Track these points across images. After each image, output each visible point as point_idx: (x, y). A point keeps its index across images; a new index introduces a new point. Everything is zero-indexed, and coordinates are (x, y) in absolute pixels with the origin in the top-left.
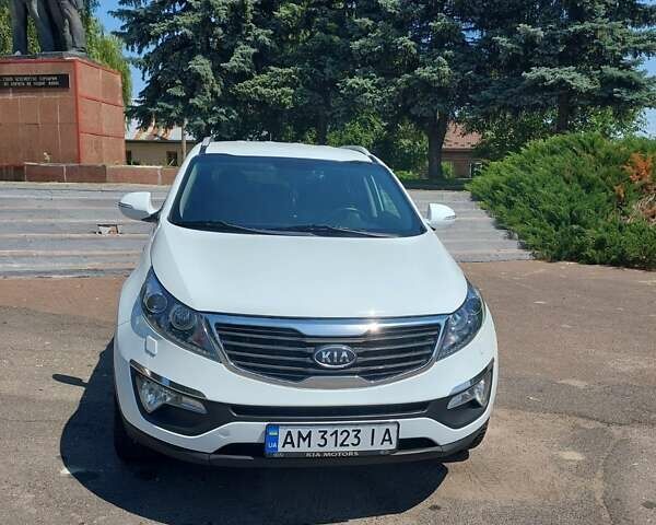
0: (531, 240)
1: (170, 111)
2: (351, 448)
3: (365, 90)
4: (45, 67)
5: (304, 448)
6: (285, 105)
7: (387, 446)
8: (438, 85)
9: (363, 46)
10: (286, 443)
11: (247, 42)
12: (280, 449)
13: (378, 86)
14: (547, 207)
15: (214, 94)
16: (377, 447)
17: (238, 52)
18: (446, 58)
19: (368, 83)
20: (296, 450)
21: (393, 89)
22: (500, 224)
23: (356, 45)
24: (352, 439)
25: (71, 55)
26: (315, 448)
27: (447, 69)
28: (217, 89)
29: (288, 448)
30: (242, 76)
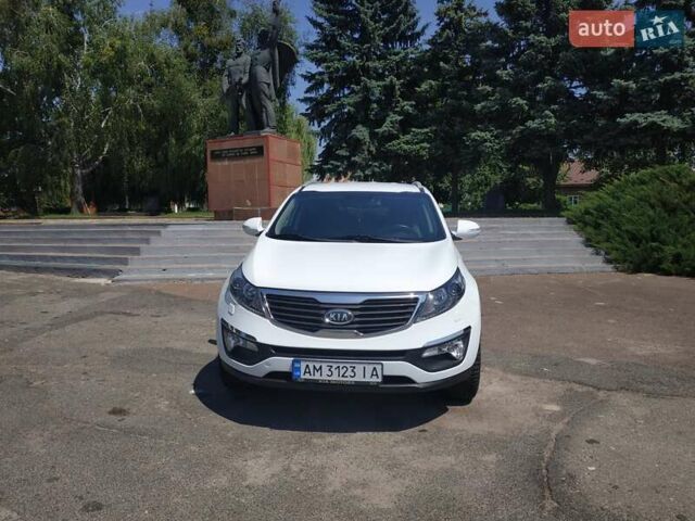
0: (614, 255)
1: (338, 167)
2: (349, 379)
3: (486, 141)
4: (249, 142)
5: (317, 376)
6: (423, 156)
7: (374, 379)
8: (546, 133)
9: (483, 107)
10: (305, 372)
11: (395, 113)
12: (302, 377)
13: (496, 137)
14: (629, 227)
15: (370, 152)
16: (368, 379)
17: (388, 119)
18: (553, 111)
19: (487, 135)
20: (312, 377)
21: (509, 138)
22: (588, 243)
23: (478, 107)
24: (349, 373)
25: (267, 132)
26: (325, 377)
27: (553, 121)
28: (373, 149)
29: (307, 376)
30: (391, 137)
